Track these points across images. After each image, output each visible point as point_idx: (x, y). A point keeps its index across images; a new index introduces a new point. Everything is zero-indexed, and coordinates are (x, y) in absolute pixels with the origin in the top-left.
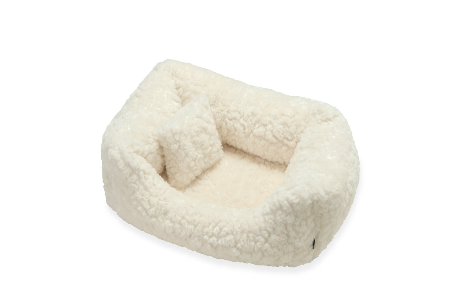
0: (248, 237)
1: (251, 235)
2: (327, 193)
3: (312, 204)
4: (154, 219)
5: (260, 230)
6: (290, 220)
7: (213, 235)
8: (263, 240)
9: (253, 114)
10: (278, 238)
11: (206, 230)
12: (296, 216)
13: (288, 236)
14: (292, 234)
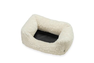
0: (51, 48)
1: (52, 48)
2: (68, 41)
3: (65, 43)
4: (32, 45)
5: (54, 47)
6: (60, 46)
7: (44, 48)
8: (54, 49)
9: (53, 25)
10: (57, 49)
11: (43, 47)
12: (61, 45)
13: (59, 49)
14: (60, 48)
